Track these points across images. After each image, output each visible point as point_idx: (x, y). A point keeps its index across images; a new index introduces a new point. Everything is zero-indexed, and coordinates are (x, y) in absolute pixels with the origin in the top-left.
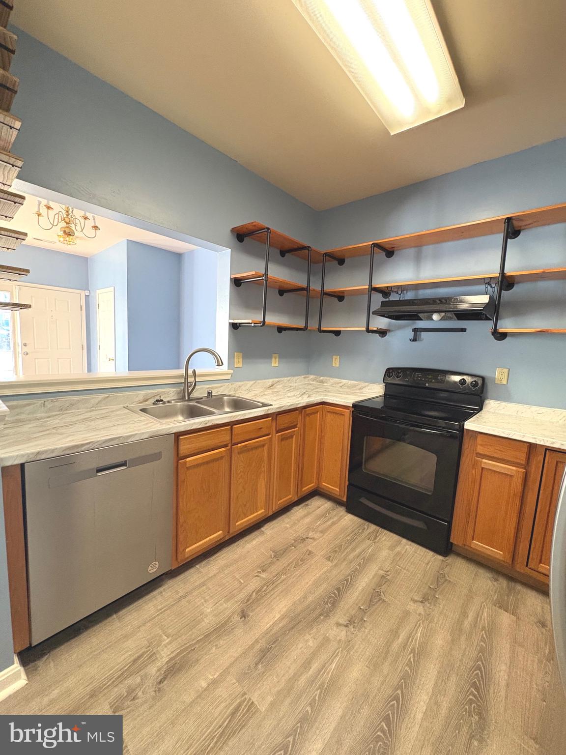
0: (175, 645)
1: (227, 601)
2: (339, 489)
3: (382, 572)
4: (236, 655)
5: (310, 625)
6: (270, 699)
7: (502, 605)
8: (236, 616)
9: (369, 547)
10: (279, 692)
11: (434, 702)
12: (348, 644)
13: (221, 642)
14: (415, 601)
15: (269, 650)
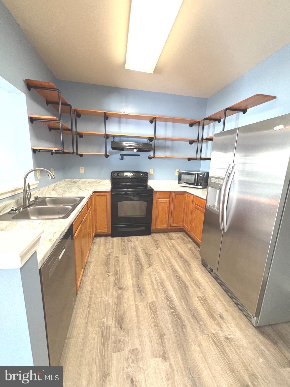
0: (110, 318)
1: (109, 291)
2: (107, 229)
3: (142, 248)
4: (133, 299)
5: (142, 274)
6: (154, 297)
7: (170, 239)
8: (118, 291)
9: (131, 244)
10: (154, 294)
11: (179, 265)
12: (155, 270)
13: (125, 301)
14: (156, 250)
15: (140, 289)
